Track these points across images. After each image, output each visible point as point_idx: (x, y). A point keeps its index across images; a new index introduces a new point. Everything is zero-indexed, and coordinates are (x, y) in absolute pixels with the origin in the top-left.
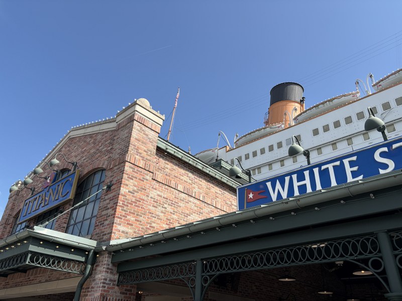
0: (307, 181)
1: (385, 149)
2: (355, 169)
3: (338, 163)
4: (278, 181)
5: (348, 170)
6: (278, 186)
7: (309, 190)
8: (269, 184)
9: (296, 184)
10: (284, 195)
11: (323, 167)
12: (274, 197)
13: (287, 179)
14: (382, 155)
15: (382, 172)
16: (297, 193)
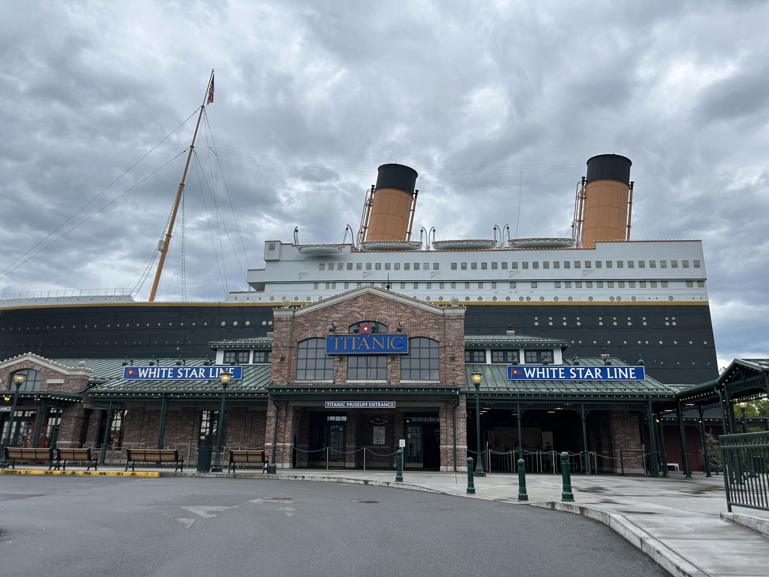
0: (543, 373)
1: (574, 369)
2: (563, 373)
3: (557, 369)
4: (529, 369)
5: (560, 373)
6: (530, 371)
7: (544, 377)
8: (525, 369)
9: (538, 373)
10: (532, 376)
11: (551, 369)
12: (527, 376)
13: (534, 369)
14: (573, 371)
15: (572, 377)
16: (538, 377)
